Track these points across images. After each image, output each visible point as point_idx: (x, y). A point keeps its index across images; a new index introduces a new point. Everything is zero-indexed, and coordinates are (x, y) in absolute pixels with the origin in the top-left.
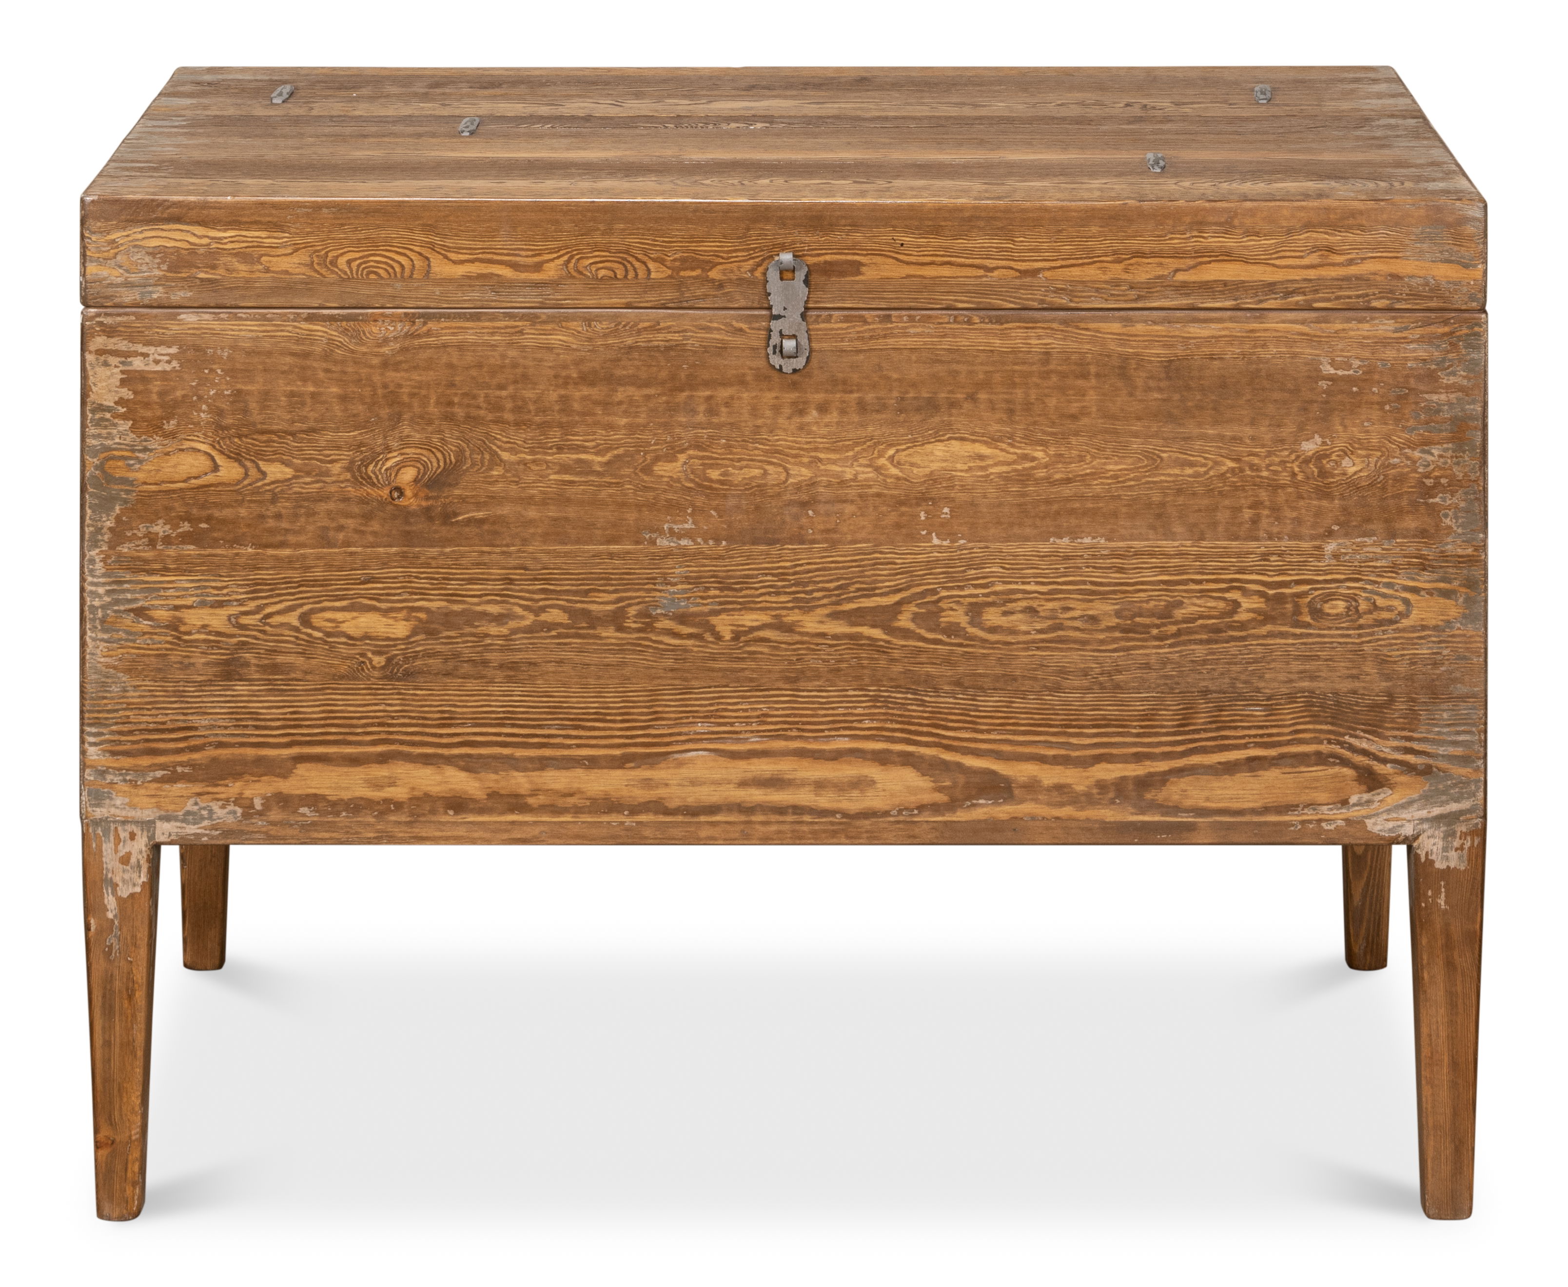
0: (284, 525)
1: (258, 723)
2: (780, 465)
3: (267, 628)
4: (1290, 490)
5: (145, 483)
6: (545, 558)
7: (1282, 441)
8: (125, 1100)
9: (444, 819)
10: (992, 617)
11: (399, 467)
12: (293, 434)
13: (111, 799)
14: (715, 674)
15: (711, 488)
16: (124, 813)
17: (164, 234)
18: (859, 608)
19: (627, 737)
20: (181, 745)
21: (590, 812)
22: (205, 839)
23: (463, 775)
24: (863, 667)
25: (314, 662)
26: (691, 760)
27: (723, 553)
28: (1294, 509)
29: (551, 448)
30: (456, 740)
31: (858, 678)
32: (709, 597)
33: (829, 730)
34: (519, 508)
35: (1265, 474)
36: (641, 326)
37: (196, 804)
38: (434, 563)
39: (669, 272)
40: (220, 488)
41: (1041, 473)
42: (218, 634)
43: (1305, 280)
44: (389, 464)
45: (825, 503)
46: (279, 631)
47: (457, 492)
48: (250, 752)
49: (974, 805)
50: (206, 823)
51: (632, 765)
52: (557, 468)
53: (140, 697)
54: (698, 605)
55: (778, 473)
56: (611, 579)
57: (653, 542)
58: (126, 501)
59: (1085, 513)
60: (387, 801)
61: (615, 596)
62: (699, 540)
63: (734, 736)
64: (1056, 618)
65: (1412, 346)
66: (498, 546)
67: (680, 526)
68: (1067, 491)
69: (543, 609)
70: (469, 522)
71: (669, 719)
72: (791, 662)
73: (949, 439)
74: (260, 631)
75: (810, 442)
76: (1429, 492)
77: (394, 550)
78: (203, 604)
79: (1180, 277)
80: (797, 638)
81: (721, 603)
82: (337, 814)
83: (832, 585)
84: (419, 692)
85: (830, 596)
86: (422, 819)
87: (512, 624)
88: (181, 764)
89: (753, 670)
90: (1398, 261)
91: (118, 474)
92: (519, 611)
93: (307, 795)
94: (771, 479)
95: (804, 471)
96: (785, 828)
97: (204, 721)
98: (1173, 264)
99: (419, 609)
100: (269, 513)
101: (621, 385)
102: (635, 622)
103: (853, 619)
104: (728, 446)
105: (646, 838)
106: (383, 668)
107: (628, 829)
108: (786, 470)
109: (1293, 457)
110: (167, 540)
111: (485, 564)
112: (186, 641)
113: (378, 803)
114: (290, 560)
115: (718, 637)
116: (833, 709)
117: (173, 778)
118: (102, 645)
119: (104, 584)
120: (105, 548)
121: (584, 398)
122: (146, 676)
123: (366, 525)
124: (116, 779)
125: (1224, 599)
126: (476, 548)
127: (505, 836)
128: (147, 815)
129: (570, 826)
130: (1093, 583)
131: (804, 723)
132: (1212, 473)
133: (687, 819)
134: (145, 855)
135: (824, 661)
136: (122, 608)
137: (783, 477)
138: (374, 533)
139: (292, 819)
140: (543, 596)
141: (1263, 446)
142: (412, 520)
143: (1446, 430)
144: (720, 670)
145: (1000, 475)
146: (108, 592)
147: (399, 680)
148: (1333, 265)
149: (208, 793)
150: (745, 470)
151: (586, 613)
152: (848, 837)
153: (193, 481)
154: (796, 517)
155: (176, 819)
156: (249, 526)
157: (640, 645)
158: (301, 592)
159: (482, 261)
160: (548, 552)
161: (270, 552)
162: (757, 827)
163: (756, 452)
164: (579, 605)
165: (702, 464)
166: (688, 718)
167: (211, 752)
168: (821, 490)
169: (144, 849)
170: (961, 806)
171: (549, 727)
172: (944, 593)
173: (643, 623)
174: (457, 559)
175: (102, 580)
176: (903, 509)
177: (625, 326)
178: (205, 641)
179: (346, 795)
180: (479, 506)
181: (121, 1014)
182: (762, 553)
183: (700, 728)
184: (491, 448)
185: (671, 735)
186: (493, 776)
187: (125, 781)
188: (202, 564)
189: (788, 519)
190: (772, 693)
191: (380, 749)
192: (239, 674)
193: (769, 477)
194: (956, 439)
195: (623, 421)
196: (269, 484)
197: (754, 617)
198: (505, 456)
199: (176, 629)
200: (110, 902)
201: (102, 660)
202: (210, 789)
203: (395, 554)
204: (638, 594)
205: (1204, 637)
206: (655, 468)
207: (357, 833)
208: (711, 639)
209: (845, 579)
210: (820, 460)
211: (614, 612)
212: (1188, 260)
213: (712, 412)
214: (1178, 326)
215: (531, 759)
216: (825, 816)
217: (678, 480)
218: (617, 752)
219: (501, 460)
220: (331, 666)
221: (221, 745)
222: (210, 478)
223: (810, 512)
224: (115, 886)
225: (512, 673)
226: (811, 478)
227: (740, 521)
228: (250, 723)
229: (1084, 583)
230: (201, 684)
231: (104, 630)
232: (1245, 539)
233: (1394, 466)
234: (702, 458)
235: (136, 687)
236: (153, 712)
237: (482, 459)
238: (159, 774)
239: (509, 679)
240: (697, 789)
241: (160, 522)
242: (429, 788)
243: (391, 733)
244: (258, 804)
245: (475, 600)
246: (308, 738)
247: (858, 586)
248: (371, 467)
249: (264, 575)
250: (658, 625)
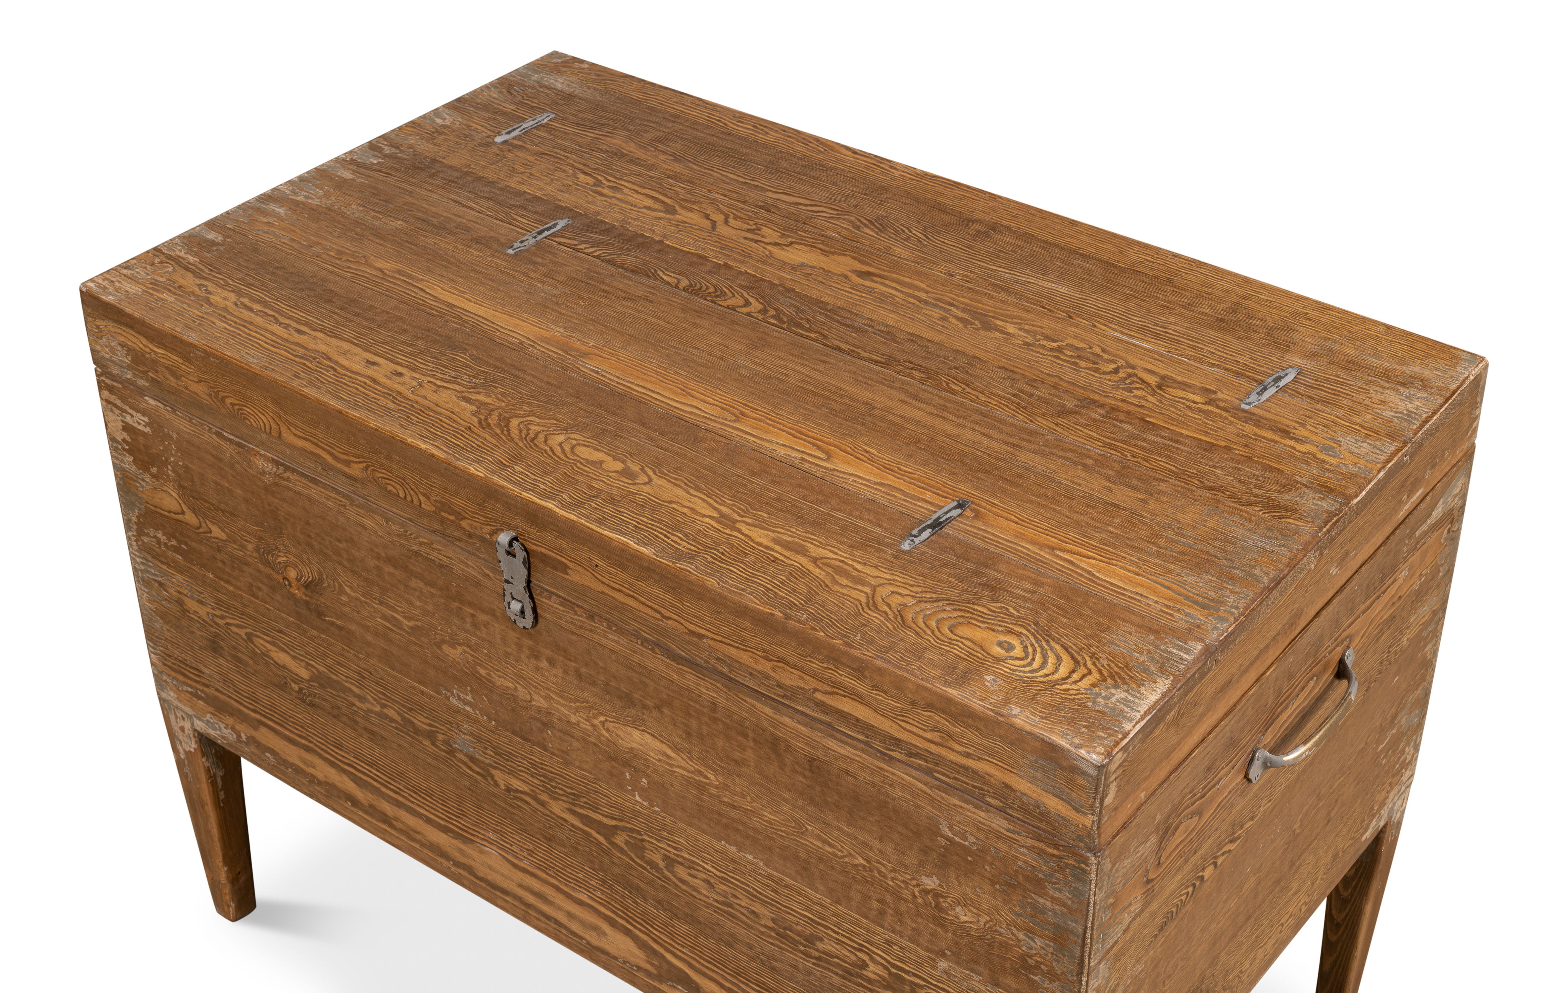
0: (228, 570)
1: (236, 688)
2: (526, 689)
3: (230, 632)
4: (910, 905)
5: (147, 503)
6: (381, 672)
7: (906, 866)
9: (345, 804)
10: (682, 872)
11: (286, 565)
12: (223, 512)
13: (169, 691)
14: (497, 807)
15: (481, 680)
16: (176, 702)
17: (125, 334)
18: (586, 815)
20: (197, 678)
21: (430, 850)
23: (354, 785)
24: (594, 856)
25: (259, 667)
26: (488, 853)
27: (494, 729)
28: (913, 921)
29: (375, 599)
30: (348, 762)
31: (591, 862)
33: (573, 884)
34: (361, 630)
35: (890, 883)
36: (421, 539)
37: (211, 718)
38: (315, 640)
39: (434, 509)
40: (188, 527)
41: (714, 791)
42: (205, 621)
43: (927, 750)
44: (280, 560)
45: (559, 730)
46: (236, 637)
47: (323, 600)
48: (235, 704)
49: (675, 987)
50: (217, 732)
51: (450, 835)
52: (381, 615)
53: (171, 637)
54: (481, 755)
55: (525, 693)
56: (425, 709)
57: (448, 698)
58: (140, 509)
59: (747, 837)
60: (313, 776)
61: (427, 721)
62: (477, 712)
63: (514, 853)
64: (727, 898)
65: (1022, 850)
66: (352, 649)
67: (464, 696)
68: (733, 814)
69: (384, 706)
70: (332, 624)
71: (472, 820)
72: (545, 826)
73: (643, 731)
74: (226, 632)
75: (544, 682)
76: (1031, 969)
77: (292, 619)
78: (193, 598)
79: (818, 696)
80: (548, 813)
81: (495, 762)
82: (286, 768)
83: (569, 790)
84: (320, 719)
85: (567, 797)
86: (333, 797)
87: (368, 705)
88: (200, 690)
89: (522, 819)
90: (1013, 775)
91: (135, 490)
92: (370, 698)
93: (269, 747)
94: (521, 695)
95: (542, 701)
96: (550, 928)
97: (207, 671)
98: (815, 684)
99: (313, 666)
100: (218, 558)
101: (416, 577)
102: (443, 745)
103: (584, 821)
104: (489, 657)
105: (465, 885)
106: (298, 692)
107: (454, 873)
108: (530, 694)
109: (914, 882)
110: (166, 546)
111: (346, 657)
112: (188, 617)
113: (308, 774)
114: (235, 595)
115: (497, 785)
116: (576, 872)
117: (197, 696)
118: (146, 595)
119: (139, 557)
120: (136, 534)
121: (390, 574)
122: (171, 626)
123: (273, 594)
124: (169, 681)
125: (856, 956)
126: (340, 645)
127: (381, 835)
128: (188, 710)
129: (419, 851)
130: (754, 889)
131: (555, 869)
132: (847, 860)
133: (490, 888)
134: (192, 733)
135: (567, 837)
136: (152, 577)
137: (528, 697)
138: (279, 602)
139: (262, 756)
140: (384, 697)
141: (890, 862)
142: (299, 605)
143: (1049, 931)
144: (499, 806)
145: (683, 776)
146: (143, 563)
147: (308, 705)
148: (953, 750)
150: (502, 680)
151: (411, 723)
153: (172, 514)
154: (541, 731)
155: (201, 720)
156: (208, 560)
157: (447, 762)
158: (244, 619)
159: (312, 442)
160: (383, 670)
161: (223, 583)
162: (533, 917)
163: (508, 671)
164: (406, 715)
165: (473, 661)
166: (483, 825)
167: (213, 692)
168: (555, 720)
169: (190, 729)
170: (666, 983)
172: (646, 837)
173: (448, 749)
174: (329, 645)
175: (137, 553)
176: (614, 763)
177: (411, 535)
178: (198, 622)
179: (289, 759)
180: (337, 617)
182: (519, 743)
183: (493, 837)
184: (338, 580)
185: (474, 830)
186: (370, 795)
187: (172, 683)
188: (188, 572)
189: (534, 728)
190: (534, 839)
191: (303, 741)
192: (220, 652)
193: (519, 693)
194: (649, 733)
195: (418, 604)
196: (214, 538)
197: (518, 783)
198: (348, 590)
199: (181, 606)
201: (148, 604)
202: (217, 714)
203: (293, 623)
204: (442, 728)
205: (840, 972)
206: (443, 648)
207: (299, 785)
208: (492, 783)
209: (576, 791)
210: (553, 699)
211: (429, 732)
212: (825, 686)
213: (475, 625)
214: (819, 734)
215: (391, 797)
216: (575, 936)
217: (459, 663)
218: (442, 823)
219: (346, 592)
220: (269, 675)
221: (218, 691)
222: (182, 517)
223: (549, 732)
225: (372, 737)
226: (548, 708)
227: (503, 713)
228: (233, 687)
229: (748, 886)
230: (201, 647)
231: (146, 587)
232: (872, 922)
233: (1001, 934)
234: (473, 656)
235: (167, 630)
236: (179, 650)
237: (334, 585)
238: (190, 690)
239: (372, 741)
241: (160, 532)
242: (335, 782)
243: (309, 736)
244: (243, 737)
245: (343, 678)
246: (263, 712)
247: (585, 800)
248: (270, 556)
249: (222, 597)
250: (457, 755)
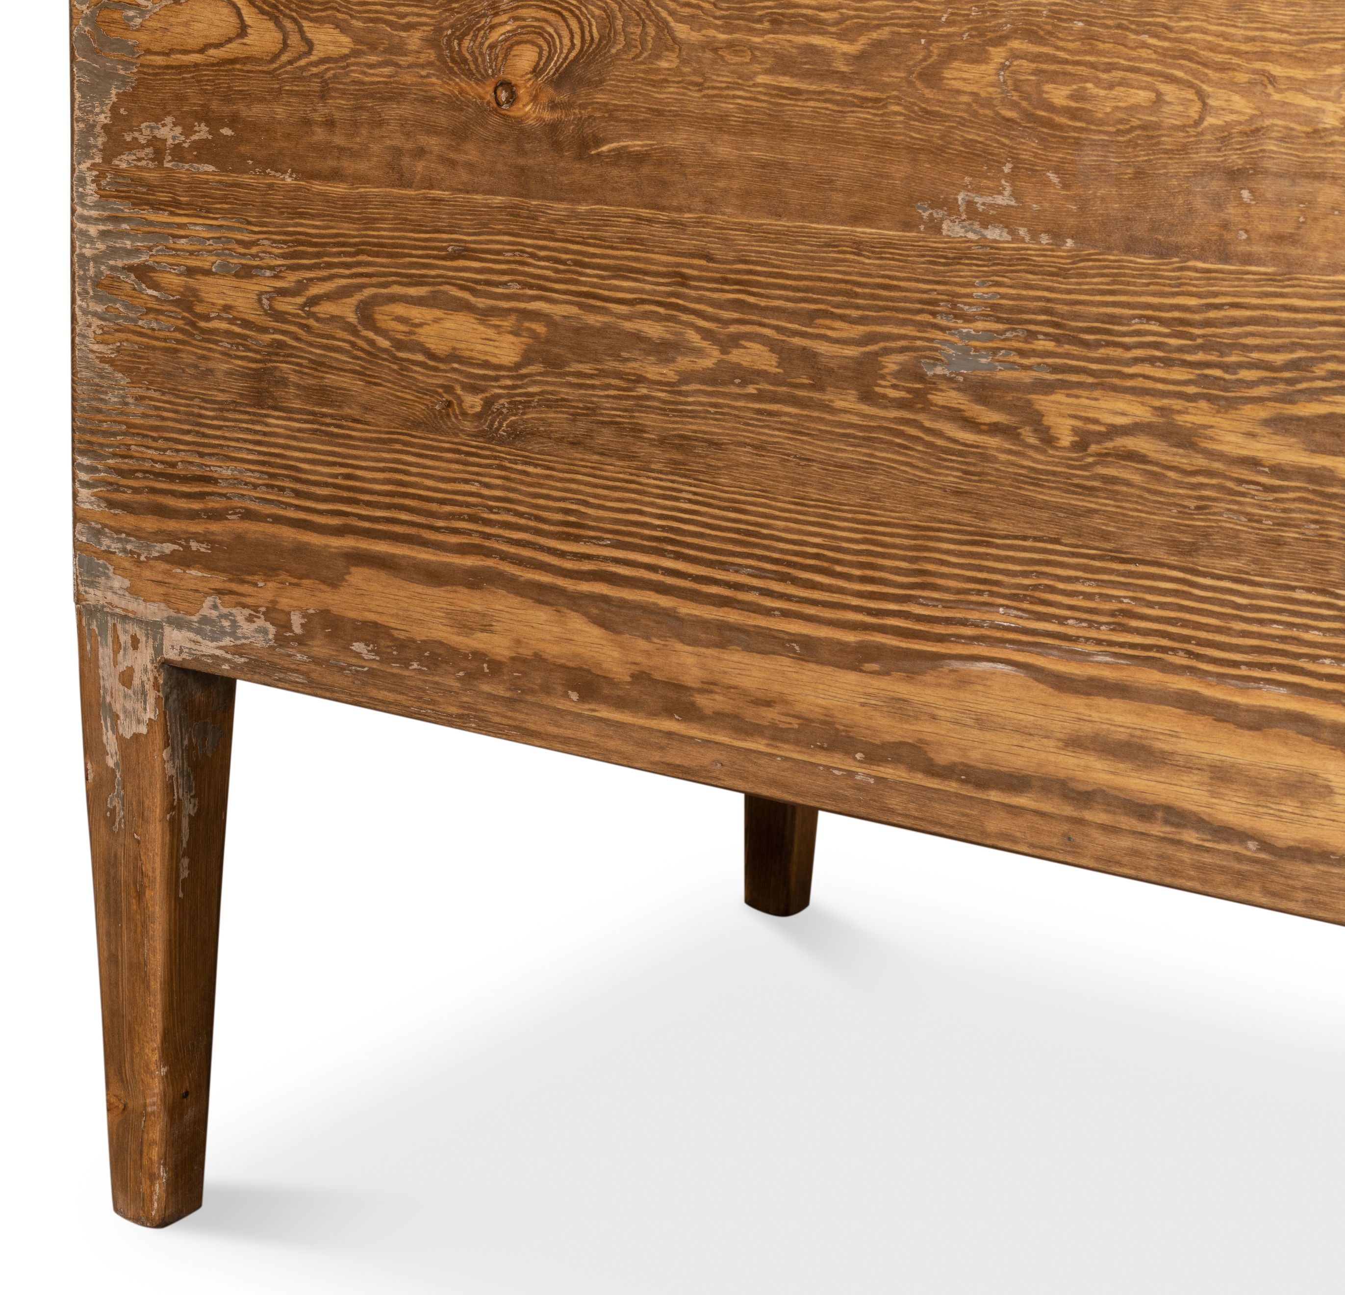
0: (339, 140)
1: (298, 486)
2: (1191, 85)
3: (312, 322)
5: (148, 52)
6: (741, 239)
8: (137, 1049)
9: (562, 704)
11: (512, 42)
13: (108, 577)
14: (1037, 513)
15: (1049, 123)
16: (123, 604)
18: (1331, 416)
19: (870, 612)
20: (196, 506)
21: (797, 743)
22: (226, 667)
23: (596, 632)
24: (1331, 545)
25: (377, 391)
26: (982, 677)
27: (1065, 263)
29: (759, 20)
30: (587, 566)
31: (1319, 566)
32: (1034, 353)
33: (1251, 665)
34: (701, 138)
37: (215, 607)
38: (559, 230)
40: (248, 67)
42: (246, 324)
44: (496, 35)
45: (1281, 176)
46: (327, 329)
47: (601, 97)
48: (288, 533)
50: (227, 641)
51: (875, 667)
52: (769, 61)
53: (145, 416)
54: (1012, 366)
55: (1185, 102)
56: (856, 295)
57: (935, 227)
58: (124, 81)
60: (478, 656)
61: (860, 330)
62: (1022, 232)
63: (1065, 644)
66: (663, 209)
67: (988, 200)
69: (735, 341)
70: (619, 156)
71: (947, 590)
72: (1184, 511)
74: (303, 326)
75: (1252, 39)
77: (498, 200)
78: (225, 271)
80: (1201, 461)
81: (1055, 369)
82: (406, 665)
83: (1279, 358)
84: (531, 469)
85: (1272, 382)
86: (529, 698)
87: (684, 362)
88: (197, 537)
89: (1110, 517)
91: (117, 33)
92: (694, 337)
93: (365, 623)
94: (1170, 115)
95: (1239, 102)
96: (1149, 846)
97: (226, 471)
99: (536, 316)
100: (317, 117)
102: (894, 387)
103: (1318, 437)
104: (1089, 38)
105: (892, 811)
106: (478, 416)
107: (861, 788)
108: (1202, 96)
110: (178, 152)
111: (641, 242)
112: (203, 331)
113: (466, 656)
114: (346, 204)
115: (1048, 439)
116: (1261, 622)
117: (185, 559)
118: (96, 322)
119: (97, 220)
120: (98, 160)
122: (151, 383)
123: (457, 150)
124: (115, 547)
126: (629, 210)
127: (657, 756)
128: (154, 611)
129: (763, 761)
131: (1201, 643)
133: (968, 791)
134: (151, 675)
135: (1251, 518)
136: (120, 263)
137: (1194, 111)
138: (470, 167)
139: (344, 659)
140: (736, 315)
142: (528, 146)
144: (1045, 506)
146: (103, 234)
147: (502, 442)
149: (231, 592)
150: (1119, 91)
151: (809, 357)
152: (1266, 891)
153: (212, 52)
154: (1218, 203)
155: (188, 626)
156: (288, 136)
157: (901, 434)
158: (359, 264)
160: (748, 229)
161: (318, 186)
162: (1095, 833)
163: (1144, 53)
164: (796, 341)
165: (1034, 73)
166: (980, 592)
167: (236, 525)
168: (1271, 146)
169: (149, 666)
171: (737, 569)
173: (909, 390)
174: (596, 227)
175: (94, 213)
178: (228, 333)
179: (420, 634)
180: (637, 127)
181: (129, 919)
183: (1001, 617)
184: (656, 13)
185: (948, 621)
186: (643, 644)
187: (124, 550)
188: (224, 199)
189: (1199, 203)
190: (1141, 568)
191: (470, 561)
192: (274, 399)
193: (1166, 109)
196: (316, 64)
197: (1120, 405)
198: (682, 31)
199: (189, 309)
200: (110, 740)
201: (95, 347)
202: (234, 586)
203: (501, 208)
204: (902, 331)
206: (947, 74)
207: (432, 702)
208: (1032, 441)
209: (1308, 347)
210: (1272, 80)
211: (858, 362)
215: (704, 624)
216: (1227, 841)
217: (988, 103)
218: (850, 637)
219: (674, 39)
220: (403, 402)
221: (248, 515)
222: (233, 49)
223: (1245, 194)
224: (115, 717)
225: (679, 457)
226: (1252, 118)
227: (1103, 199)
228: (287, 484)
230: (223, 407)
231: (98, 299)
234: (1036, 58)
235: (140, 399)
236: (160, 444)
237: (644, 33)
238: (168, 548)
239: (676, 468)
240: (988, 736)
241: (169, 120)
242: (542, 646)
243: (487, 536)
244: (297, 621)
245: (624, 309)
246: (367, 525)
247: (1332, 366)
248: (467, 42)
249: (308, 227)
250: (938, 398)
